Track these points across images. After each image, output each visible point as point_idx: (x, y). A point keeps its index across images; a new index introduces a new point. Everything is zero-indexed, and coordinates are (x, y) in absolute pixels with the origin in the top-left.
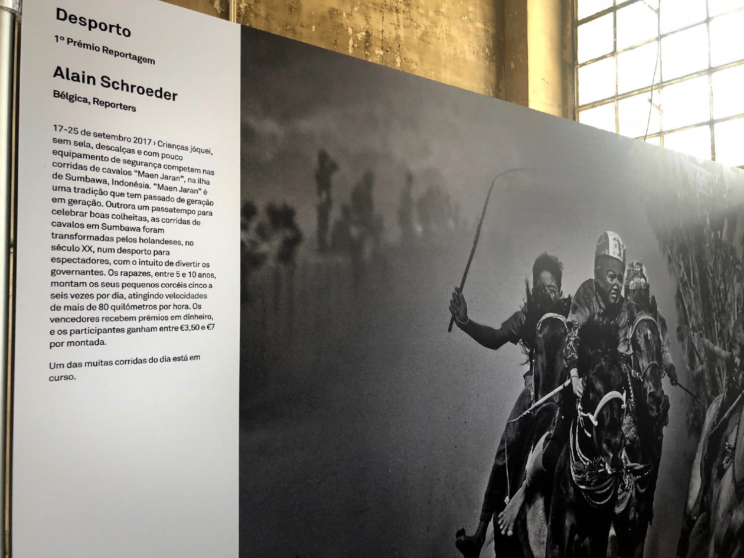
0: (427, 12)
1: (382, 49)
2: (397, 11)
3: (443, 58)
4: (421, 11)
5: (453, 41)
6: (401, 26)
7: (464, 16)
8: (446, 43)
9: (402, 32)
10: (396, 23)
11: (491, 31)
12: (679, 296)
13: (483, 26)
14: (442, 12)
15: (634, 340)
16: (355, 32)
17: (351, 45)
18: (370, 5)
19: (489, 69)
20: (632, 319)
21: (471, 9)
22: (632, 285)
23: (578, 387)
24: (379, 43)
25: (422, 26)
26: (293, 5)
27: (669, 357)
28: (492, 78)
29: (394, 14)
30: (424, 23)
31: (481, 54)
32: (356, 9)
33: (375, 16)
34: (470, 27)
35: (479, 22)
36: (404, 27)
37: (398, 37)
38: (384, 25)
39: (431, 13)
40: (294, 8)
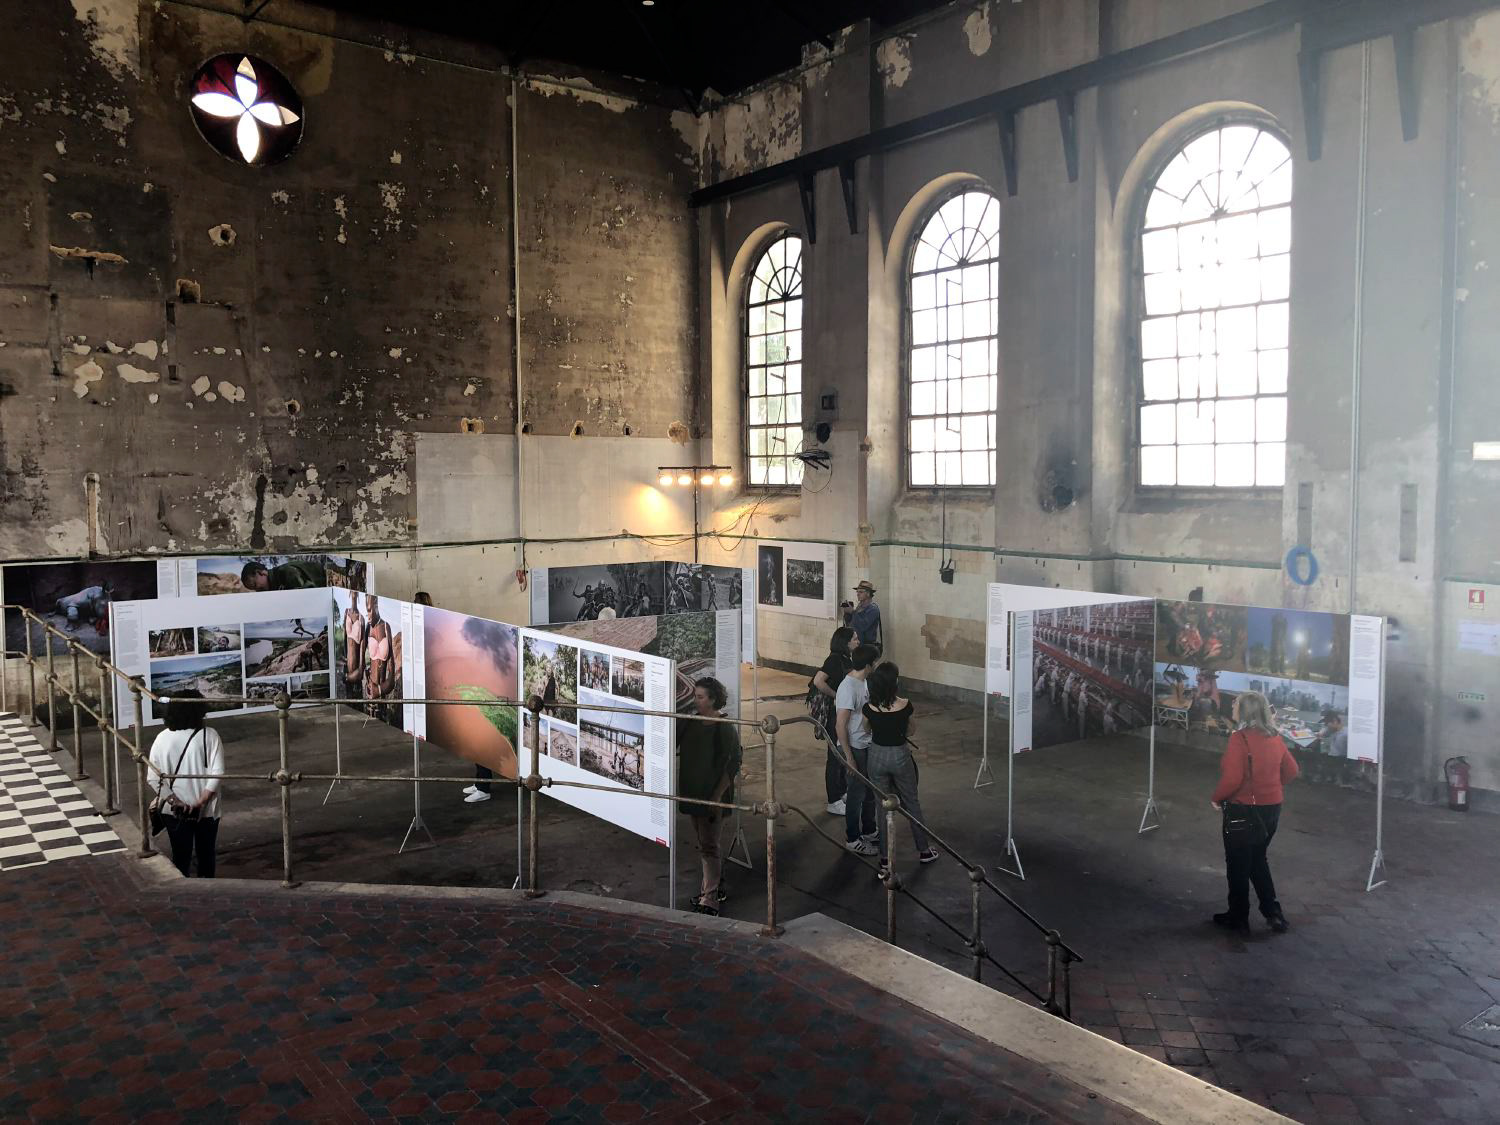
0: (640, 373)
1: (609, 406)
2: (619, 379)
3: (652, 402)
4: (636, 374)
5: (659, 388)
6: (622, 388)
7: (668, 369)
8: (654, 391)
9: (622, 393)
10: (618, 387)
11: (689, 373)
13: (683, 372)
14: (651, 371)
16: (591, 400)
17: (589, 409)
18: (601, 380)
19: (687, 402)
21: (673, 362)
22: (607, 587)
24: (607, 403)
26: (553, 393)
28: (691, 407)
29: (617, 382)
30: (637, 382)
31: (681, 391)
32: (591, 385)
33: (604, 386)
34: (673, 376)
35: (680, 370)
36: (624, 388)
37: (620, 396)
38: (610, 391)
39: (643, 374)
40: (553, 396)
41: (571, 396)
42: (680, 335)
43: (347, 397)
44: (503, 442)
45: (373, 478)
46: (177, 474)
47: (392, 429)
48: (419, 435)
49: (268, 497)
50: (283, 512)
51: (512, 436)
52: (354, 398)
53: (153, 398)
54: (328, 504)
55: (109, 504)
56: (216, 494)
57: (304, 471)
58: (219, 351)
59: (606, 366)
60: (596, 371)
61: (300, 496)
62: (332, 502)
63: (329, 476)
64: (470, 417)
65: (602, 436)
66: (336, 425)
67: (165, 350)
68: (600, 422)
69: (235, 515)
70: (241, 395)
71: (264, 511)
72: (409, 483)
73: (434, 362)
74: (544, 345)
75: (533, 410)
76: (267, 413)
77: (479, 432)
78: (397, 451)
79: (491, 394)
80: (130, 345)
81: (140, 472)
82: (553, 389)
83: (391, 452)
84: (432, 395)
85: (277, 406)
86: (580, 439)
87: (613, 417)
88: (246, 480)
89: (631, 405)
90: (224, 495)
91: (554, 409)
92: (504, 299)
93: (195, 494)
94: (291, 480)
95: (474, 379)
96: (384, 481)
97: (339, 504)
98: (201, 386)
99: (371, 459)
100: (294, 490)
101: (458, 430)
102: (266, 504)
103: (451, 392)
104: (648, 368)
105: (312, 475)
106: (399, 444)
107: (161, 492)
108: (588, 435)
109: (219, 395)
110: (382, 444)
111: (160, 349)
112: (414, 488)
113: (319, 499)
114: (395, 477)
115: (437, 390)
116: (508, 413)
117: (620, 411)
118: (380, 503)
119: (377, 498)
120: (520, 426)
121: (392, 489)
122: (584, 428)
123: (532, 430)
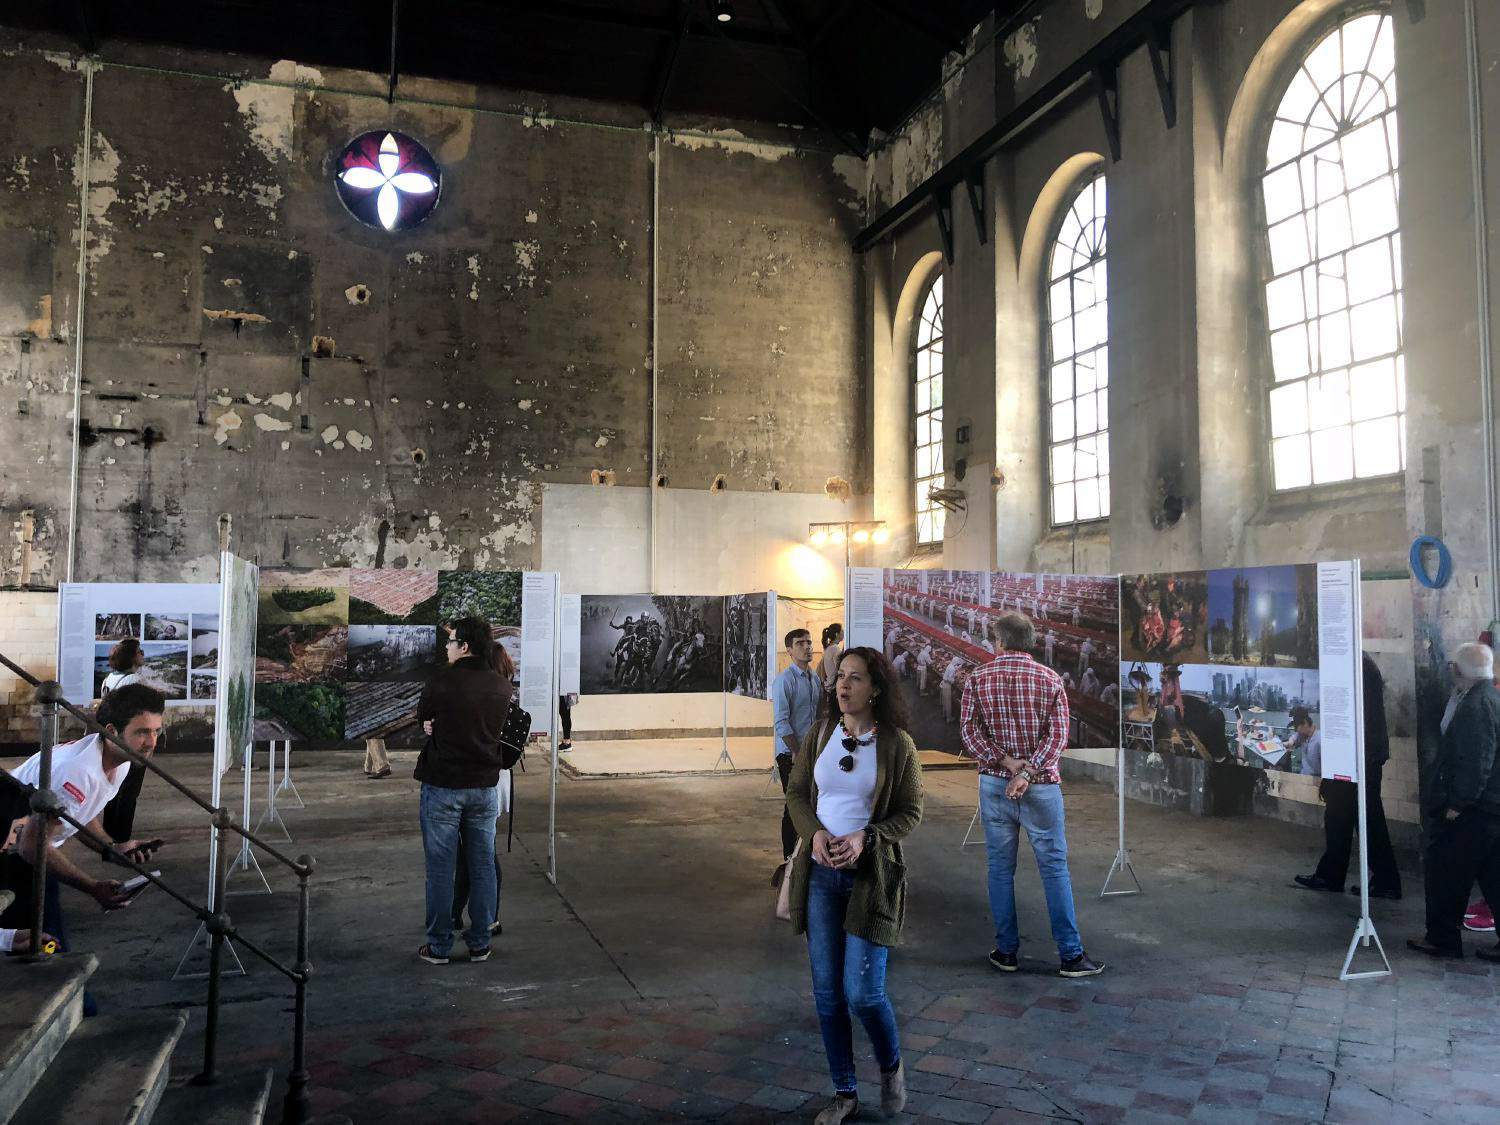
0: (793, 425)
1: (756, 460)
2: (768, 432)
3: (807, 455)
4: (788, 426)
5: (816, 442)
6: (771, 441)
7: (827, 421)
8: (809, 443)
9: (771, 446)
10: (767, 440)
11: (851, 425)
12: (667, 622)
14: (806, 423)
15: (651, 630)
16: (736, 453)
17: (732, 462)
18: (747, 433)
19: (849, 454)
21: (832, 414)
22: (651, 620)
23: (636, 636)
24: (754, 456)
25: (788, 437)
26: (692, 446)
27: (662, 633)
28: (852, 461)
29: (766, 434)
30: (790, 434)
31: (844, 445)
32: (736, 438)
33: (750, 440)
34: (832, 427)
35: (840, 422)
36: (774, 441)
37: (768, 450)
38: (757, 444)
39: (796, 426)
40: (693, 448)
41: (713, 449)
42: (841, 385)
43: (473, 447)
44: (636, 495)
45: (497, 526)
46: (303, 516)
47: (518, 479)
48: (547, 486)
49: (390, 542)
50: (404, 557)
51: (646, 488)
52: (480, 449)
53: (285, 446)
54: (450, 550)
55: (239, 542)
56: (339, 537)
57: (427, 518)
58: (349, 402)
59: (753, 418)
60: (741, 423)
61: (422, 542)
62: (453, 549)
63: (452, 523)
64: (601, 469)
65: (747, 490)
66: (461, 474)
67: (299, 401)
68: (746, 475)
69: (356, 558)
70: (368, 444)
71: (385, 555)
72: (534, 533)
73: (565, 414)
74: (684, 397)
75: (670, 462)
76: (393, 461)
77: (611, 484)
78: (522, 500)
79: (623, 446)
80: (267, 396)
81: (269, 514)
82: (692, 441)
83: (517, 502)
84: (561, 446)
85: (404, 454)
86: (721, 493)
87: (760, 470)
88: (369, 525)
89: (780, 459)
90: (346, 538)
91: (693, 462)
92: (642, 351)
93: (318, 537)
94: (414, 525)
95: (607, 431)
96: (508, 530)
97: (461, 551)
98: (330, 434)
99: (495, 507)
100: (416, 536)
101: (588, 481)
102: (387, 549)
103: (582, 443)
104: (802, 420)
105: (435, 522)
106: (525, 494)
107: (287, 535)
108: (730, 490)
109: (346, 443)
110: (508, 493)
111: (294, 401)
112: (539, 538)
113: (441, 545)
114: (519, 527)
115: (567, 442)
116: (643, 466)
117: (769, 464)
118: (503, 552)
119: (500, 547)
120: (655, 479)
121: (516, 539)
122: (727, 482)
123: (668, 483)
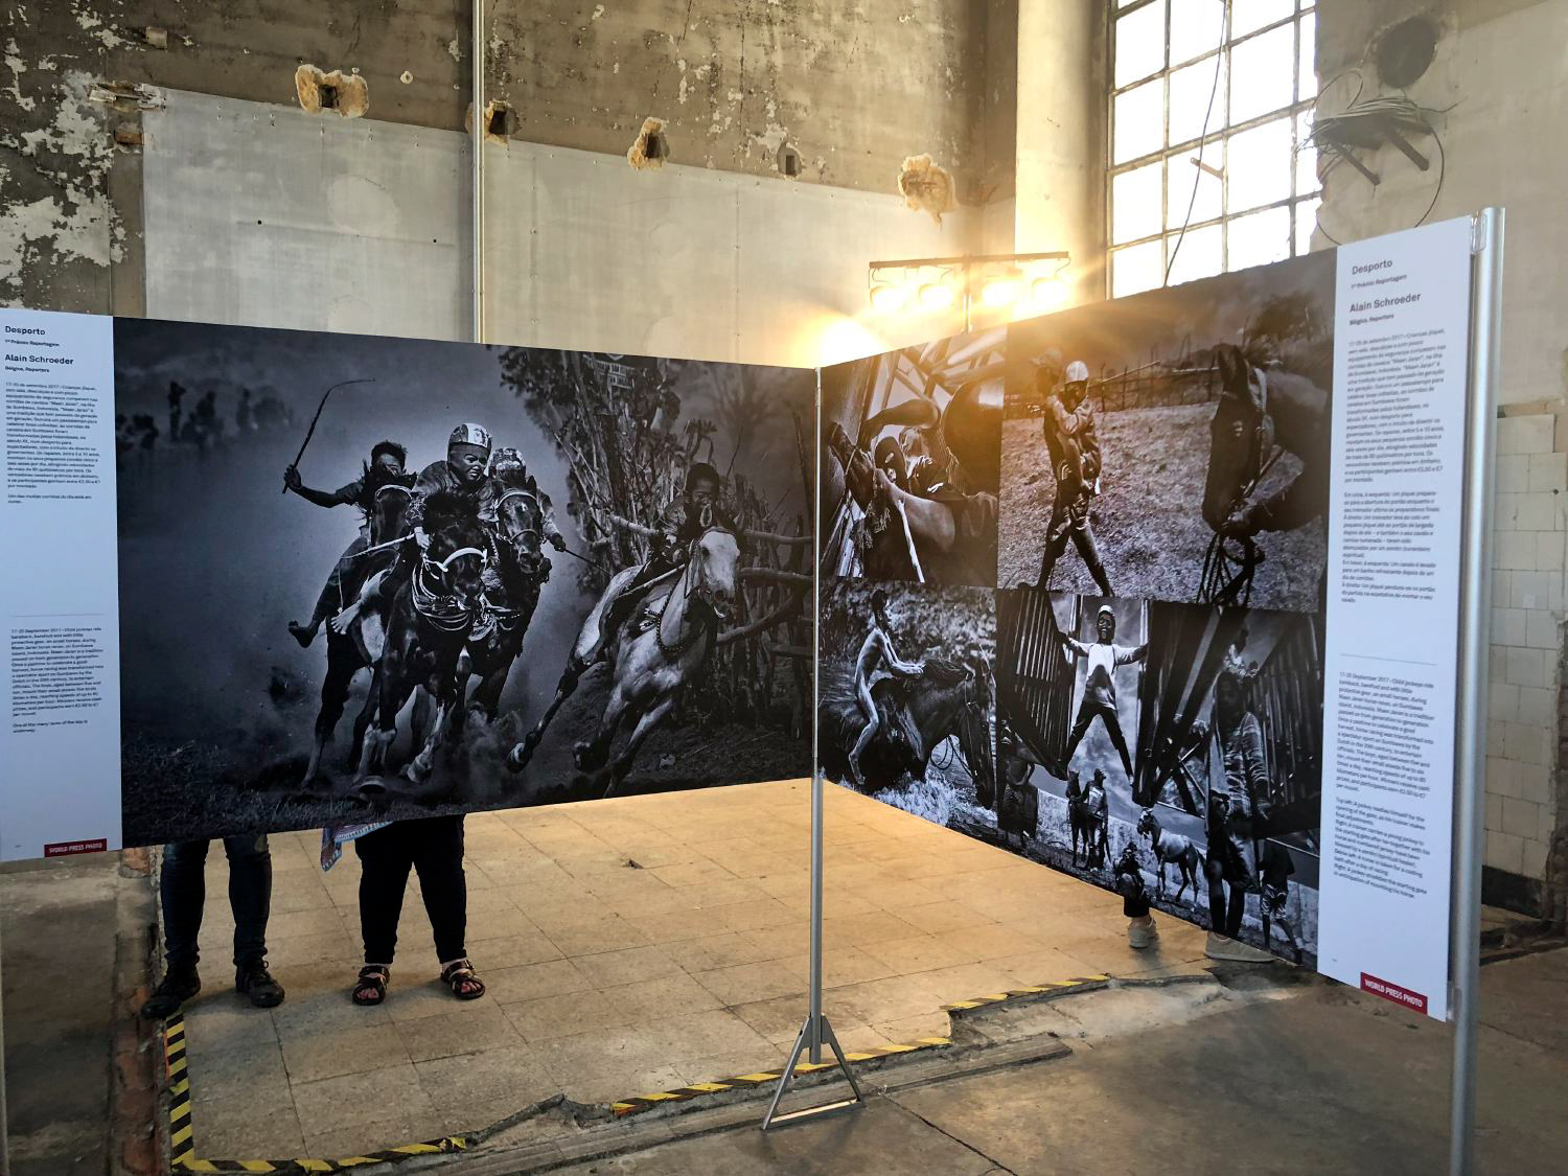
0: (828, 16)
1: (741, 91)
2: (770, 22)
3: (859, 95)
4: (817, 16)
5: (879, 64)
6: (778, 47)
7: (904, 16)
8: (864, 67)
9: (778, 59)
10: (768, 43)
11: (956, 35)
12: (572, 476)
13: (942, 30)
14: (858, 14)
15: (501, 512)
17: (683, 89)
18: (720, 17)
19: (951, 106)
20: (498, 494)
22: (500, 466)
23: (423, 540)
24: (736, 82)
25: (818, 42)
26: (580, 33)
27: (552, 527)
28: (958, 122)
29: (765, 27)
30: (821, 37)
31: (936, 79)
32: (693, 27)
33: (727, 36)
34: (916, 34)
35: (934, 22)
36: (783, 48)
37: (771, 67)
38: (744, 50)
39: (836, 19)
40: (582, 39)
41: (633, 49)
44: (426, 150)
47: (62, 66)
48: (158, 95)
51: (455, 135)
64: (323, 63)
65: (718, 168)
68: (716, 129)
72: (120, 232)
75: (522, 70)
77: (355, 112)
78: (78, 132)
79: (392, 7)
82: (581, 21)
83: (57, 133)
86: (653, 171)
87: (751, 118)
89: (799, 96)
91: (582, 77)
96: (32, 217)
101: (288, 98)
106: (85, 113)
108: (676, 162)
110: (28, 104)
114: (70, 209)
116: (446, 71)
117: (771, 106)
118: (17, 281)
120: (482, 112)
121: (61, 246)
122: (670, 141)
123: (517, 128)
